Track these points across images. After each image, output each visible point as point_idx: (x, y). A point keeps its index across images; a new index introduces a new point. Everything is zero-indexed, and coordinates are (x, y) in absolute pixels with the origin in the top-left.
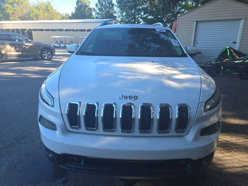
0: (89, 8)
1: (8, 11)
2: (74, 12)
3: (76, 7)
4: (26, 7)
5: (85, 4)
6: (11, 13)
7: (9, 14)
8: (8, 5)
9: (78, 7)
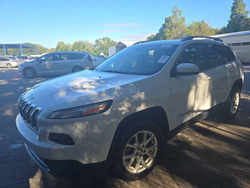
0: (245, 19)
1: (166, 34)
2: (226, 26)
3: (229, 20)
4: (181, 29)
5: (241, 15)
6: (168, 36)
7: (167, 36)
8: (167, 29)
9: (232, 20)
